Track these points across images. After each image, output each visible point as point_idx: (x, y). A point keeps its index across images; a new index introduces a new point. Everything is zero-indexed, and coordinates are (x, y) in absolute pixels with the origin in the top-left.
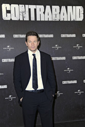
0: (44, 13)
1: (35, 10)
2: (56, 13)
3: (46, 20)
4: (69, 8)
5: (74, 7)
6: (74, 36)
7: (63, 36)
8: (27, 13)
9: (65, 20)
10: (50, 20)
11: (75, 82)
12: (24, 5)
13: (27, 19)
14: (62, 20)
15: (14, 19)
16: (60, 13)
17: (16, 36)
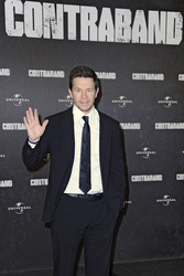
0: (97, 24)
1: (78, 16)
2: (123, 25)
3: (102, 39)
4: (153, 14)
5: (163, 13)
6: (160, 77)
7: (137, 76)
8: (61, 23)
9: (143, 41)
10: (110, 40)
11: (159, 178)
12: (53, 5)
13: (59, 35)
14: (135, 41)
15: (31, 34)
16: (132, 25)
17: (34, 73)
